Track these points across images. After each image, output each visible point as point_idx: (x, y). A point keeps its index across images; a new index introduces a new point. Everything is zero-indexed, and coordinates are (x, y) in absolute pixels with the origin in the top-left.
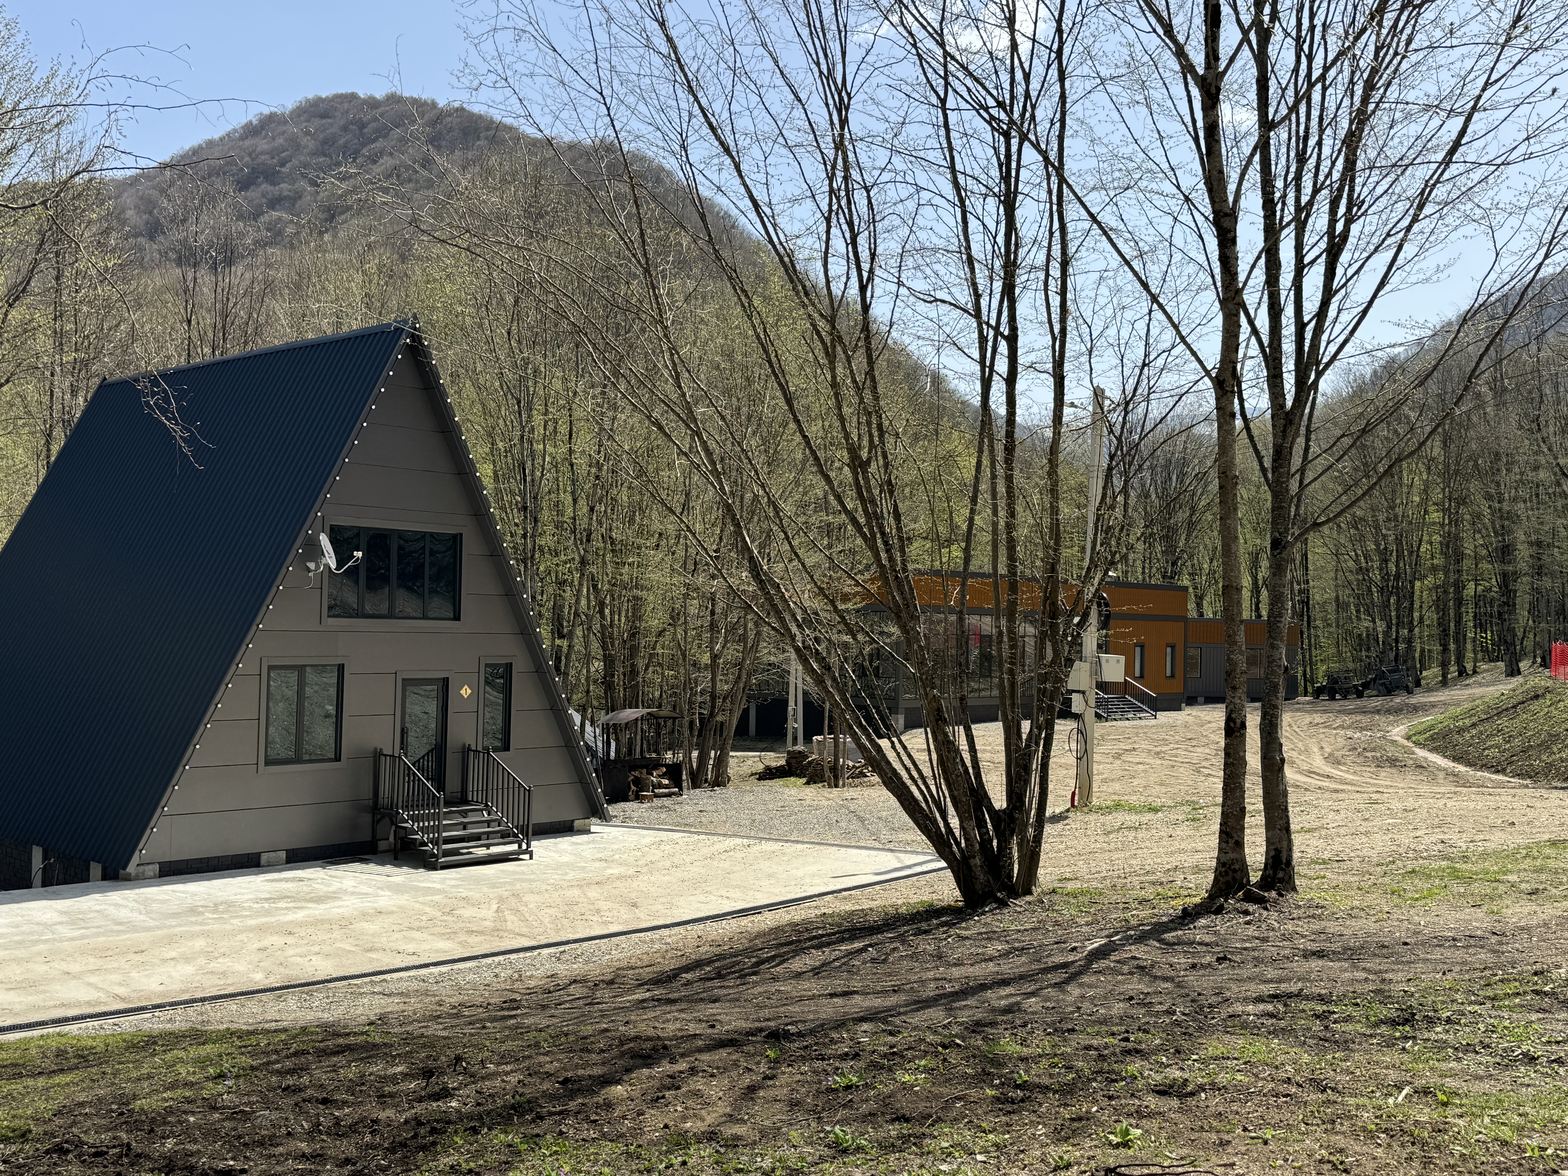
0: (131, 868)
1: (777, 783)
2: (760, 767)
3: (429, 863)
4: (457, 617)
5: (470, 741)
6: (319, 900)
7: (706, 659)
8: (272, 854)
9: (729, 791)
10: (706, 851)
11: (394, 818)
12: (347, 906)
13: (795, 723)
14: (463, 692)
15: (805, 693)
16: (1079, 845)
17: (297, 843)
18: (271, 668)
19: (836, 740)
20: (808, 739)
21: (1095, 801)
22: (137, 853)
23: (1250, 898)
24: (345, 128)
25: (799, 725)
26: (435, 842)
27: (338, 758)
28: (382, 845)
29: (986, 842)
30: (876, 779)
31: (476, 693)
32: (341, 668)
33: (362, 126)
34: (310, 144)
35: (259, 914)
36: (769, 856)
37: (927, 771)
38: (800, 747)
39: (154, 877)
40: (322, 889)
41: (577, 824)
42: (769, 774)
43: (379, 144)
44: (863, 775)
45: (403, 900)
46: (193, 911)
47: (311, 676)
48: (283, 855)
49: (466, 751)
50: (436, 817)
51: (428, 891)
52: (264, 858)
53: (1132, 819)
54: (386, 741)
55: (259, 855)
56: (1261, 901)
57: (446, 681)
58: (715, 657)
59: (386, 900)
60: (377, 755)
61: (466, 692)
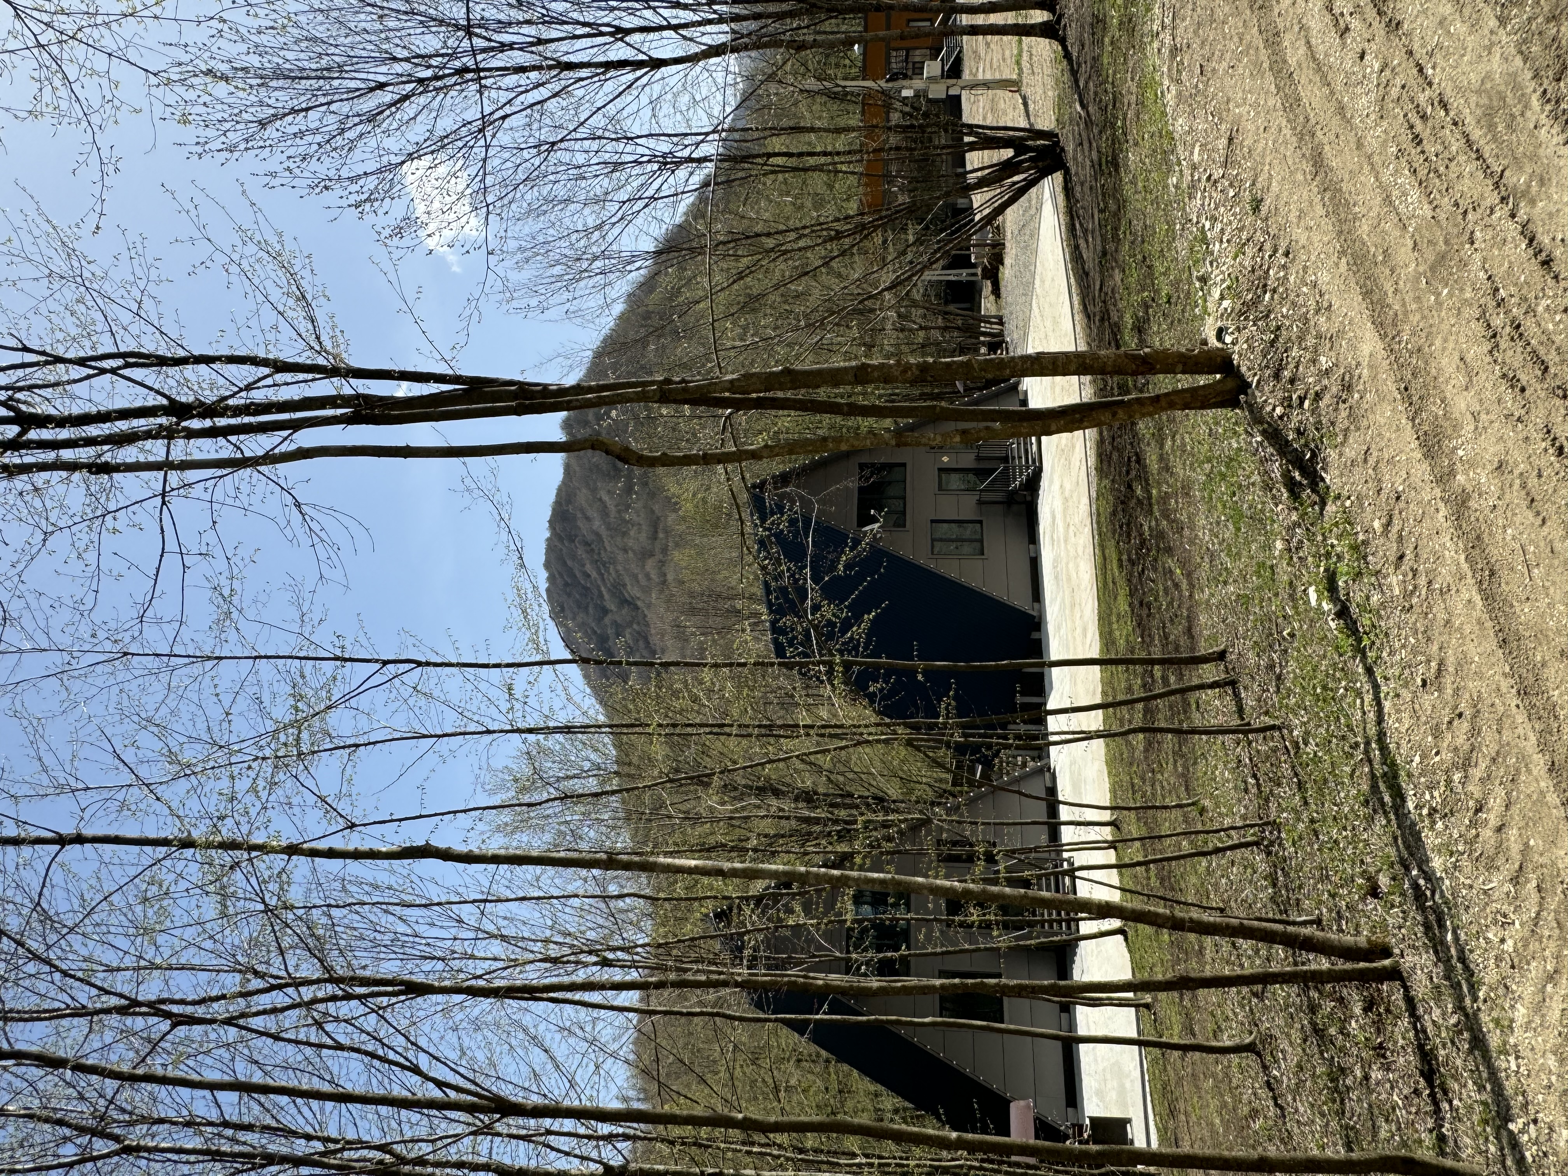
0: (1034, 614)
1: (1002, 284)
2: (992, 298)
3: (1038, 472)
4: (904, 465)
5: (972, 456)
6: (1054, 518)
7: (922, 333)
8: (1031, 550)
9: (1005, 312)
10: (1039, 319)
11: (1015, 491)
12: (1058, 504)
13: (963, 275)
14: (946, 461)
15: (944, 268)
16: (1040, 91)
17: (1026, 539)
18: (933, 553)
19: (974, 246)
20: (974, 266)
21: (1015, 77)
22: (1026, 611)
23: (1058, 21)
24: (569, 595)
25: (964, 272)
26: (1028, 468)
27: (981, 521)
28: (1029, 498)
29: (1030, 159)
30: (1000, 218)
31: (945, 454)
32: (932, 521)
33: (566, 584)
34: (581, 617)
35: (1059, 546)
36: (1043, 282)
37: (992, 193)
38: (979, 271)
40: (1049, 520)
41: (1021, 397)
42: (996, 291)
43: (578, 574)
44: (998, 227)
45: (1056, 477)
46: (1056, 578)
47: (937, 535)
48: (1032, 545)
49: (979, 458)
50: (1014, 468)
51: (1053, 467)
52: (1033, 555)
53: (1025, 57)
54: (971, 500)
56: (1061, 16)
57: (940, 470)
58: (921, 328)
59: (1056, 487)
60: (980, 502)
61: (945, 459)
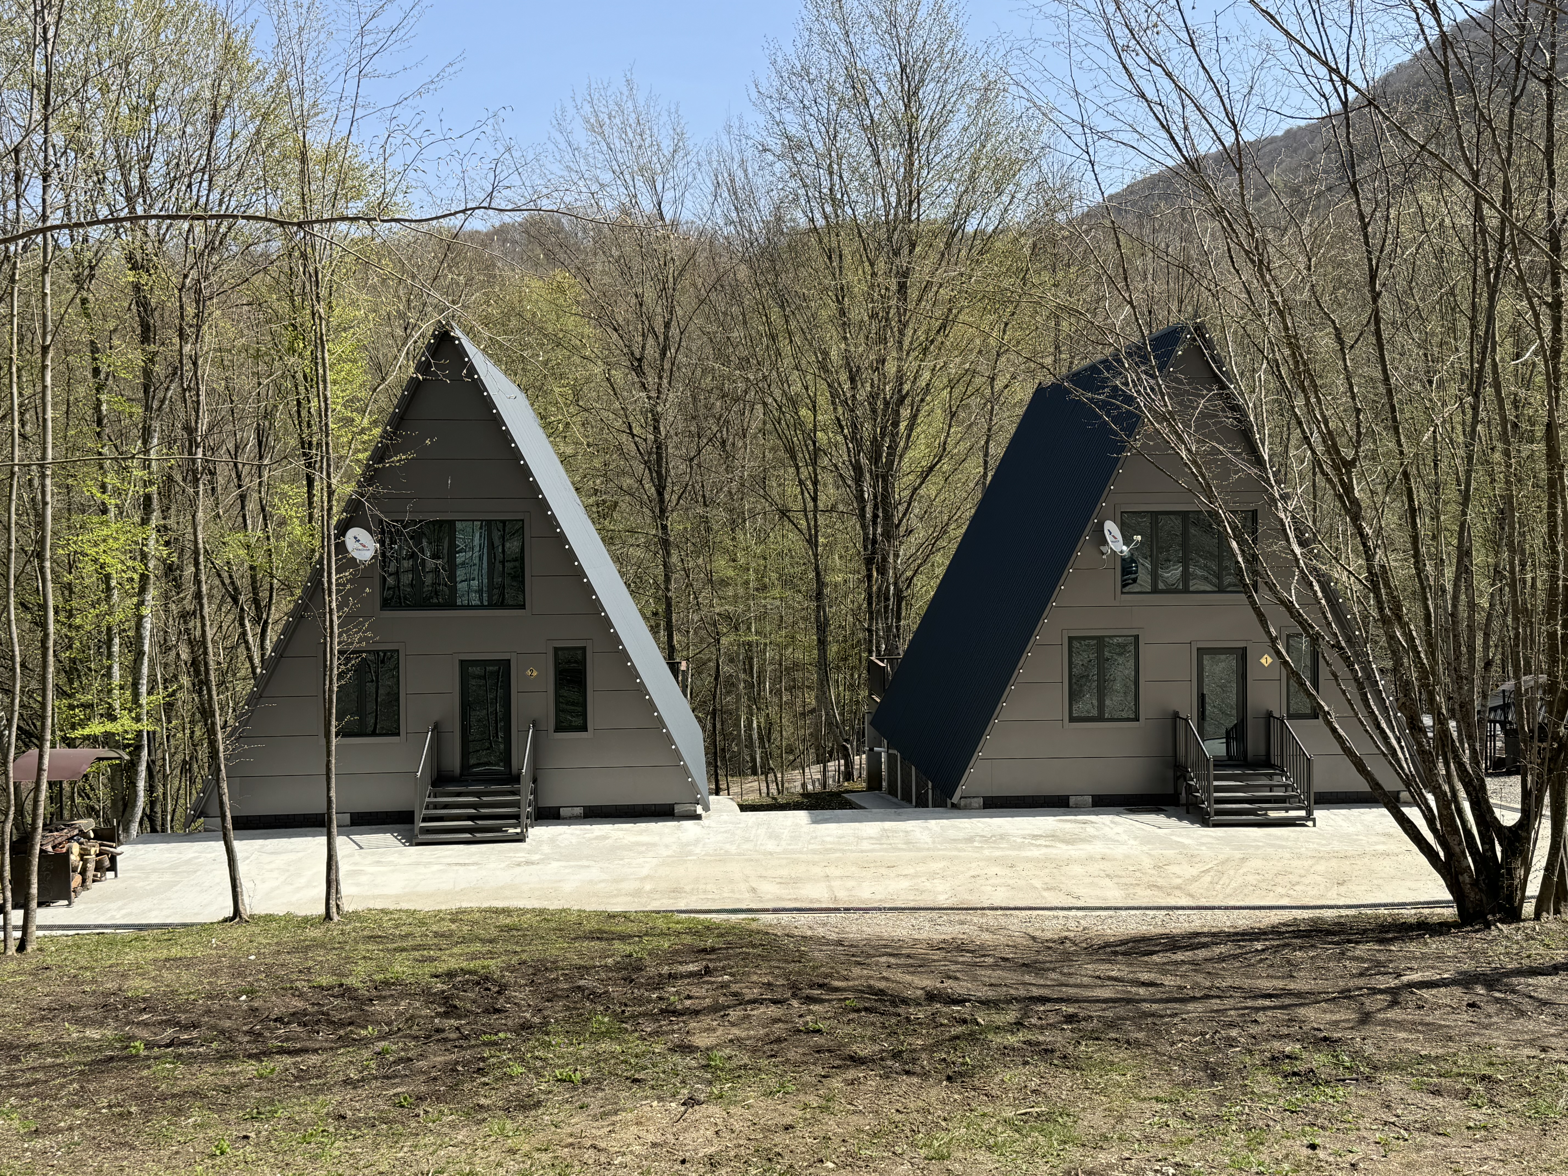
3: (1205, 821)
8: (1079, 798)
14: (1263, 661)
17: (1102, 790)
18: (1071, 639)
22: (959, 787)
27: (1137, 719)
32: (1136, 640)
39: (979, 808)
48: (1090, 799)
52: (1072, 800)
54: (1183, 704)
55: (1067, 797)
57: (1244, 650)
